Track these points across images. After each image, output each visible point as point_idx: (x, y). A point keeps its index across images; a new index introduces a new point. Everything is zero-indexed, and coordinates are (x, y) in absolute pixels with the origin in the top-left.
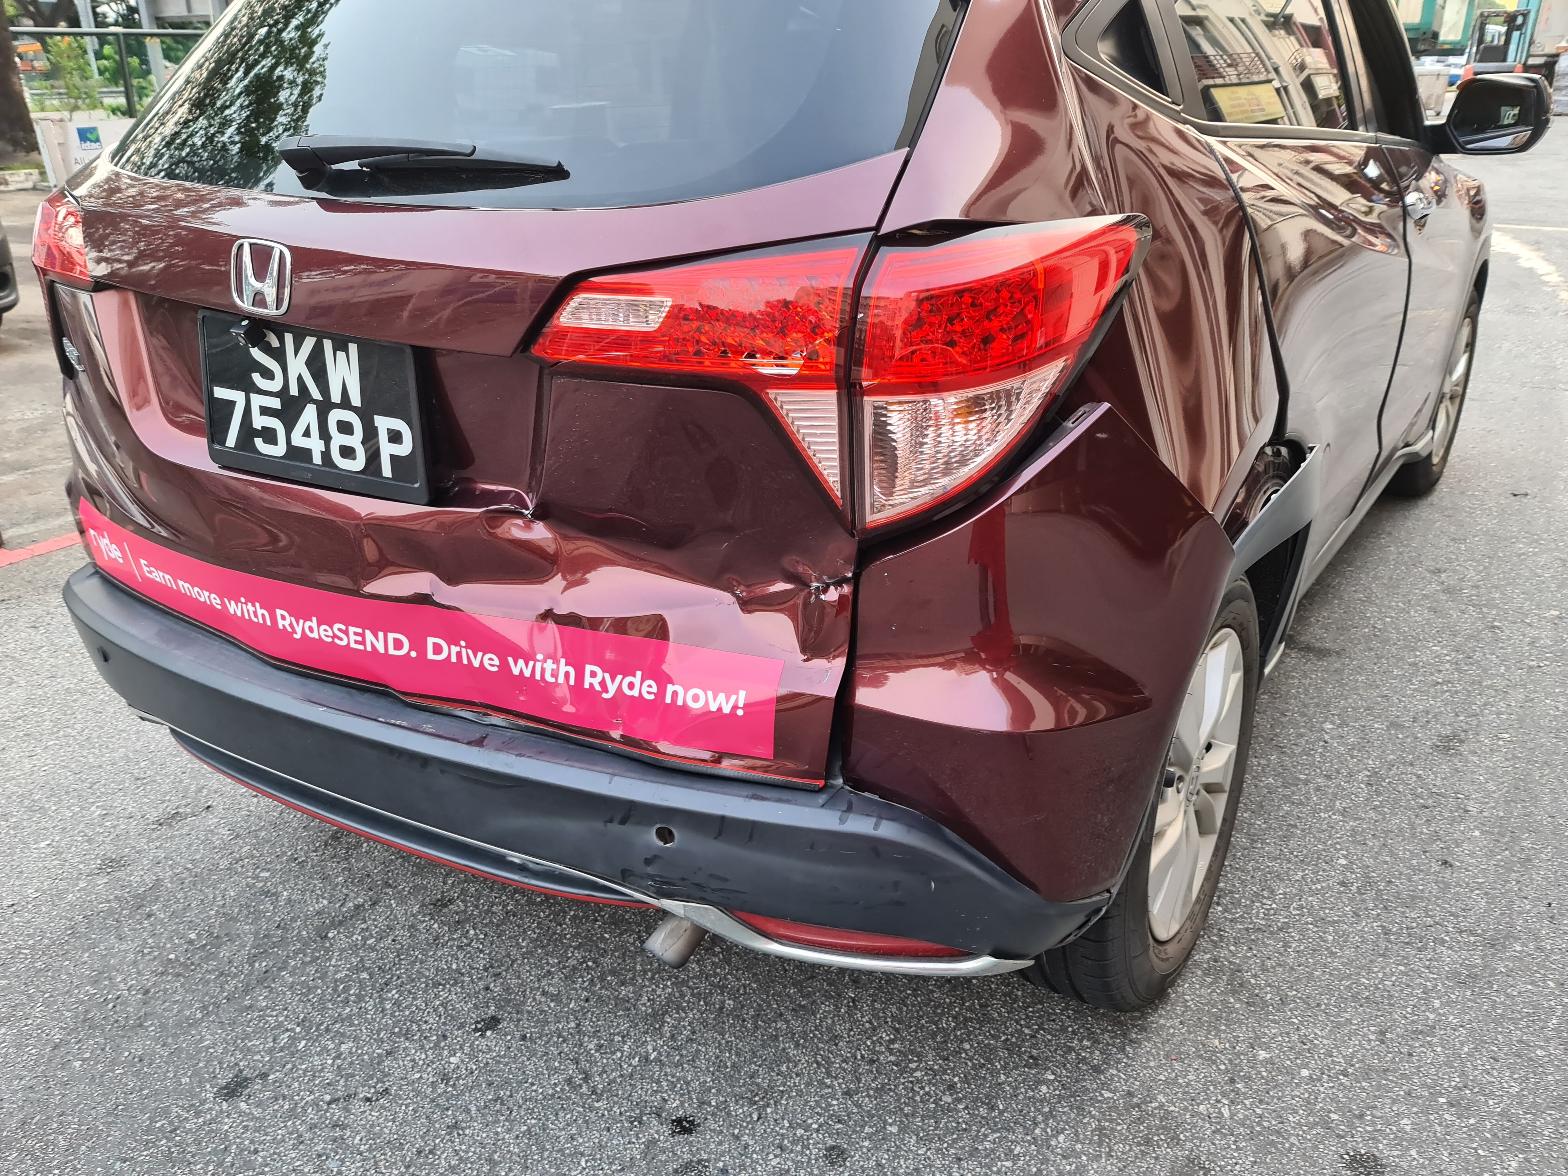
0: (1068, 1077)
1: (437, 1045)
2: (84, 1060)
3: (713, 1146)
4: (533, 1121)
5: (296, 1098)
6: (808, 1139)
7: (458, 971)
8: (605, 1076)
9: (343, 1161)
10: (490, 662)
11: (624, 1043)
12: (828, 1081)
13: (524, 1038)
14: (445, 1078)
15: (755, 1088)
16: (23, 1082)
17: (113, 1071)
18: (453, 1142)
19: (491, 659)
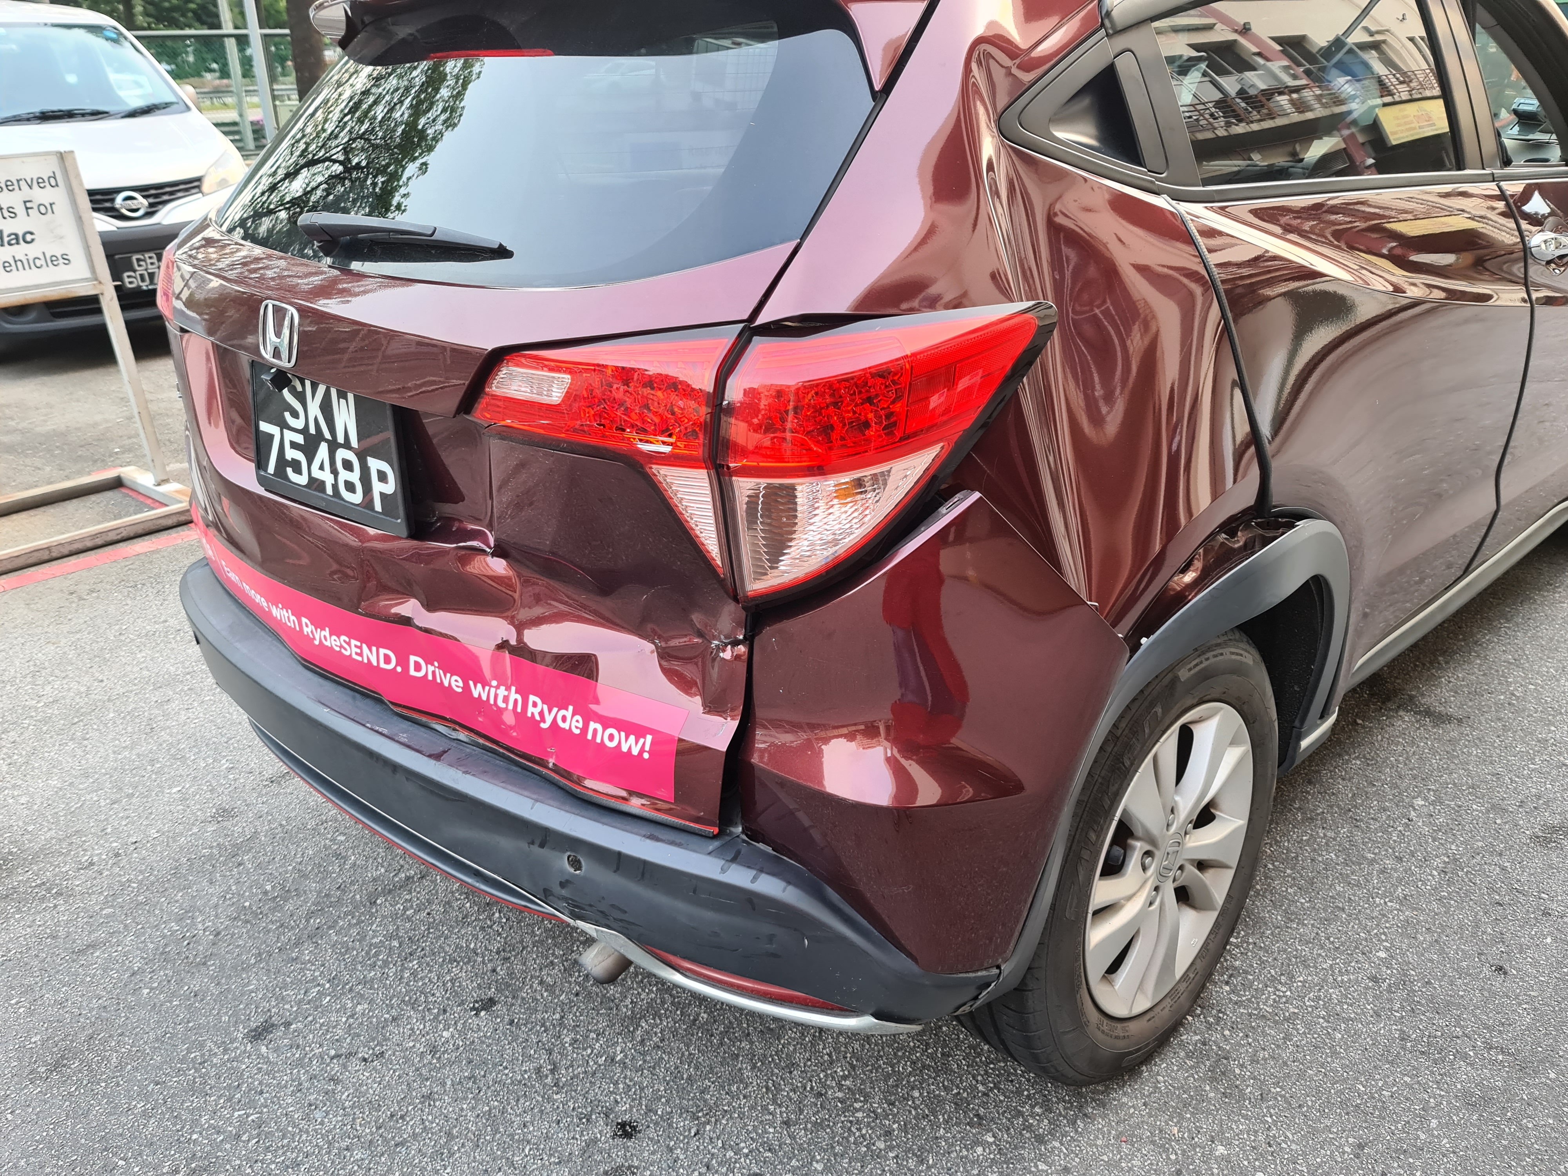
0: (1007, 1142)
1: (436, 1017)
2: (152, 989)
3: (646, 1154)
4: (496, 1103)
5: (307, 1049)
6: (735, 1162)
7: (474, 951)
8: (571, 1070)
9: (327, 1113)
10: (455, 683)
11: (597, 1040)
12: (771, 1108)
13: (511, 1022)
14: (434, 1050)
15: (701, 1104)
16: (100, 1001)
17: (171, 1002)
18: (422, 1111)
19: (456, 681)
